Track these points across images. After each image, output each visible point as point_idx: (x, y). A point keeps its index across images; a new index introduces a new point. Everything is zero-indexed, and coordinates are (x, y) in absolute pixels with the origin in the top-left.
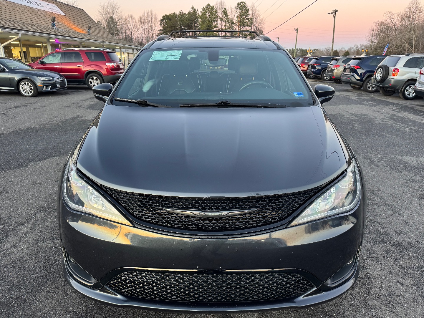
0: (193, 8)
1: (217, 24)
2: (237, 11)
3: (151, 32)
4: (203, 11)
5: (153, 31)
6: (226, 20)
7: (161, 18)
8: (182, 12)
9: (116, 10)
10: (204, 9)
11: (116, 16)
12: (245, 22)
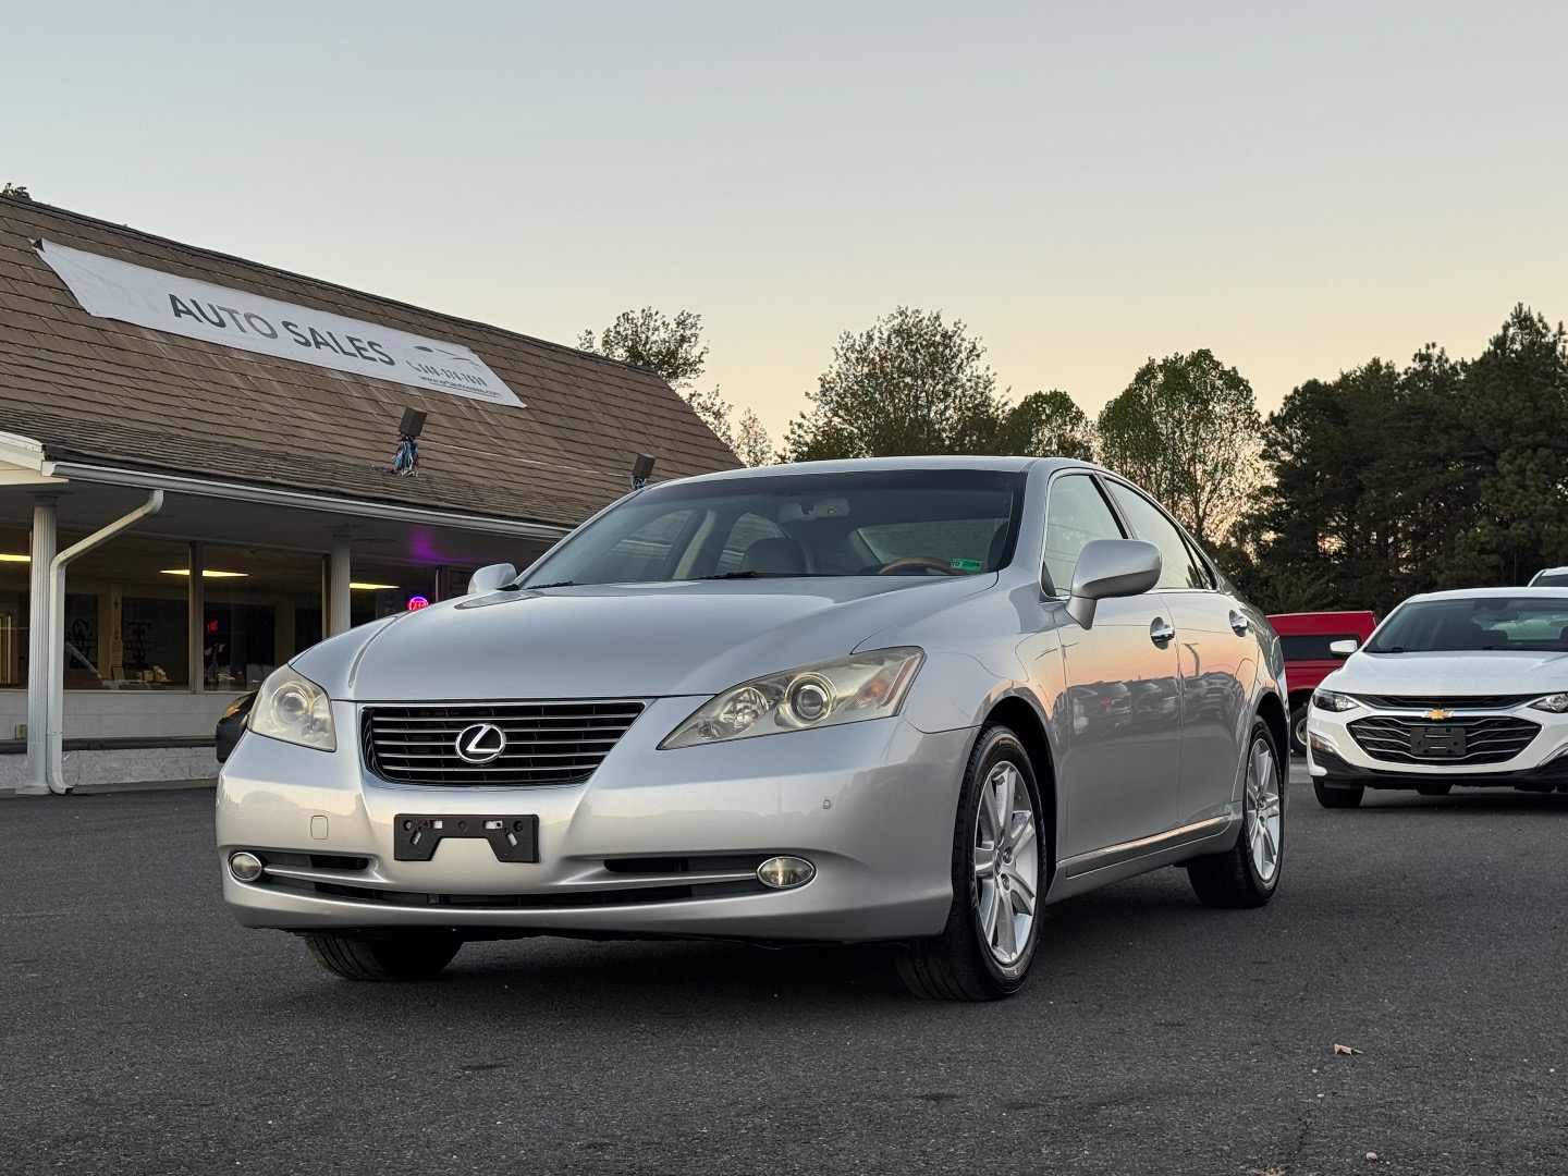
0: (1528, 318)
5: (1202, 506)
7: (1277, 406)
8: (1435, 352)
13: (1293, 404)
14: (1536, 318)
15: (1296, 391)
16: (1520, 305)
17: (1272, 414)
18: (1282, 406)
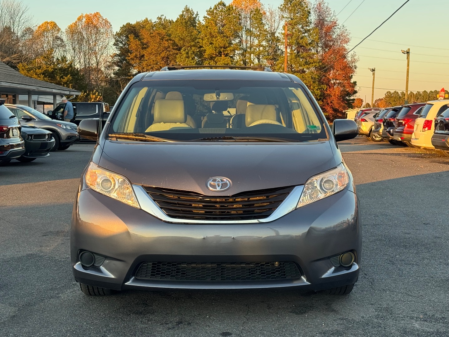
0: (188, 10)
1: (241, 42)
2: (285, 16)
3: (94, 59)
4: (207, 16)
5: (98, 58)
6: (260, 33)
7: (118, 30)
8: (163, 17)
9: (20, 14)
10: (210, 12)
11: (19, 28)
12: (302, 38)
13: (123, 30)
14: (191, 10)
15: (124, 26)
16: (187, 6)
17: (117, 32)
18: (120, 30)
